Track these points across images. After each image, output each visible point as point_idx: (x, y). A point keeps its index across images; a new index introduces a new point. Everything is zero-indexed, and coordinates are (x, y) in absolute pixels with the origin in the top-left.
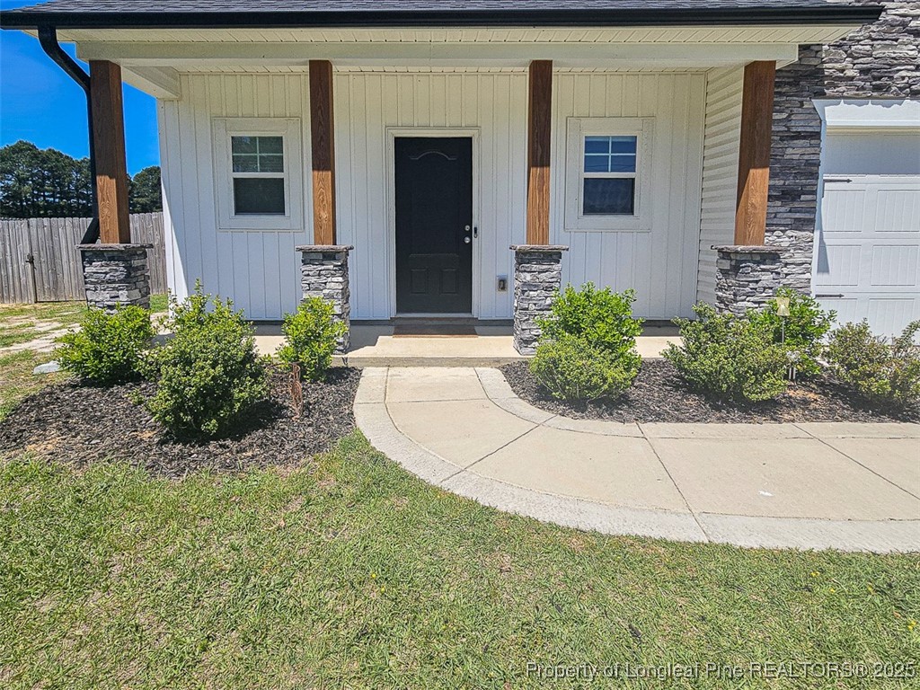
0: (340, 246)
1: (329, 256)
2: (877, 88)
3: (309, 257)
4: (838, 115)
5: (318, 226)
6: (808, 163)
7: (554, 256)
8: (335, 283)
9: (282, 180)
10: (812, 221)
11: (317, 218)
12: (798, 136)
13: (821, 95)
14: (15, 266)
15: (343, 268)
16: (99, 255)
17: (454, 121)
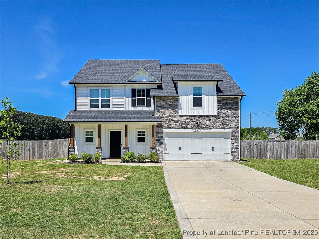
0: (101, 147)
1: (100, 148)
2: (169, 127)
3: (97, 148)
4: (165, 130)
5: (98, 144)
6: (161, 136)
7: (128, 148)
8: (100, 151)
9: (93, 137)
10: (162, 144)
11: (98, 143)
12: (160, 133)
13: (162, 128)
14: (25, 152)
15: (101, 149)
16: (71, 148)
17: (114, 129)
